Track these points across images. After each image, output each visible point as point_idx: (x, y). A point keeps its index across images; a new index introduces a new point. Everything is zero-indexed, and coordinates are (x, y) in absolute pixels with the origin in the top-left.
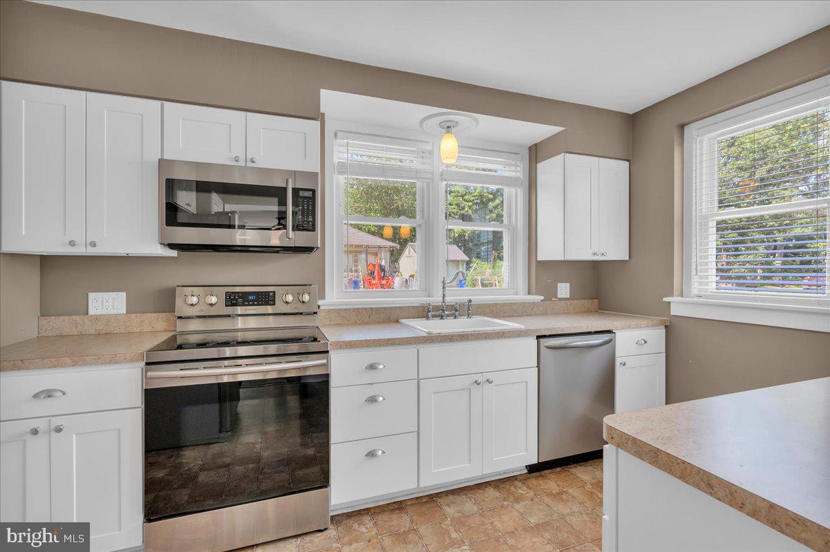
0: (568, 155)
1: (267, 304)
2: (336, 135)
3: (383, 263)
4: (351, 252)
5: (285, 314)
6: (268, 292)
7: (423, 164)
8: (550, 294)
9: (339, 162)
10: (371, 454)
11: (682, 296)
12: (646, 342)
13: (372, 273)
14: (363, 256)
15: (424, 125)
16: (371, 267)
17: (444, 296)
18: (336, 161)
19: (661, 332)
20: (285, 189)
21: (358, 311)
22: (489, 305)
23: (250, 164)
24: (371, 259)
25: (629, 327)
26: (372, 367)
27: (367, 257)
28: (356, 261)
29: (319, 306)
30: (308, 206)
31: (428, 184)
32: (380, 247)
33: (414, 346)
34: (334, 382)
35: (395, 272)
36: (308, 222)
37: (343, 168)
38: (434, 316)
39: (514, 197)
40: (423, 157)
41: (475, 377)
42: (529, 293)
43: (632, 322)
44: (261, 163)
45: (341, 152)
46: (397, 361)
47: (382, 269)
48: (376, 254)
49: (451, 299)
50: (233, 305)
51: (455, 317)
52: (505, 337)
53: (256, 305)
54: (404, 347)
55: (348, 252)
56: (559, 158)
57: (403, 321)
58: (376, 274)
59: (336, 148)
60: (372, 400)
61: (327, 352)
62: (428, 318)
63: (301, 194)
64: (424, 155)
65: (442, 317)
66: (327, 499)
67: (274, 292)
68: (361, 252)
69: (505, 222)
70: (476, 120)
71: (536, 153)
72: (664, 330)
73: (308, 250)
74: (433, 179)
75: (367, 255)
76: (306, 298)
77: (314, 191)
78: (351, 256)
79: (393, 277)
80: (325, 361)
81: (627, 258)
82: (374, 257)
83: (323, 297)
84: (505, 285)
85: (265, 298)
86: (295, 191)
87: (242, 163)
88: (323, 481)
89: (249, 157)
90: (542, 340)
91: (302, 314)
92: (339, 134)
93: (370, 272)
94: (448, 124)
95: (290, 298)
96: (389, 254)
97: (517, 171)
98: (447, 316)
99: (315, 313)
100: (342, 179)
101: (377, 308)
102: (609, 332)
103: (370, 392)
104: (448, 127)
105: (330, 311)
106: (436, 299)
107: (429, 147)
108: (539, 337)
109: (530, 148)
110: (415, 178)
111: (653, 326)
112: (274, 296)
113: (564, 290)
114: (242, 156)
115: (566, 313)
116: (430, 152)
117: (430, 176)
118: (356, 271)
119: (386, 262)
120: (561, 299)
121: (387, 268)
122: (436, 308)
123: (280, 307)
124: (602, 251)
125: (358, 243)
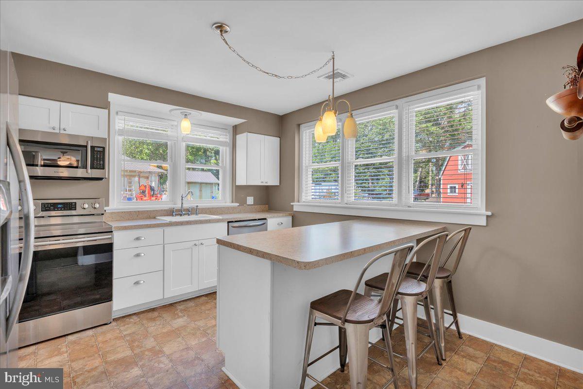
0: (248, 133)
1: (70, 209)
2: (117, 113)
3: (153, 185)
4: (127, 176)
5: (82, 215)
6: (72, 203)
7: (172, 132)
8: (243, 202)
9: (118, 129)
10: (137, 283)
11: (299, 202)
12: (282, 223)
13: (144, 192)
14: (137, 179)
15: (172, 112)
16: (143, 188)
17: (182, 203)
18: (117, 128)
19: (290, 218)
20: (86, 147)
21: (130, 213)
22: (209, 208)
23: (62, 132)
24: (144, 182)
25: (274, 217)
26: (138, 239)
27: (139, 180)
28: (130, 183)
29: (105, 211)
30: (100, 156)
31: (175, 143)
32: (150, 172)
33: (162, 228)
34: (115, 247)
35: (163, 191)
36: (100, 164)
37: (121, 132)
38: (176, 215)
39: (225, 151)
40: (172, 129)
41: (195, 242)
42: (232, 202)
43: (276, 215)
44: (70, 131)
45: (119, 123)
46: (152, 236)
47: (152, 189)
48: (147, 178)
49: (186, 205)
50: (46, 210)
51: (189, 215)
52: (211, 223)
53: (63, 210)
54: (157, 228)
55: (124, 176)
56: (245, 134)
57: (157, 217)
58: (147, 192)
59: (117, 121)
60: (138, 255)
61: (112, 232)
62: (173, 215)
63: (96, 149)
64: (173, 127)
65: (181, 215)
66: (111, 307)
67: (76, 203)
68: (134, 176)
69: (220, 165)
70: (201, 114)
71: (236, 130)
72: (291, 218)
73: (101, 179)
74: (177, 141)
75: (139, 178)
76: (97, 206)
77: (104, 148)
78: (126, 179)
79: (161, 195)
80: (111, 236)
81: (279, 185)
82: (145, 180)
83: (107, 205)
84: (220, 199)
85: (70, 206)
86: (93, 148)
87: (57, 131)
88: (109, 298)
89: (62, 127)
90: (230, 224)
91: (93, 215)
92: (119, 112)
93: (142, 191)
94: (185, 113)
95: (86, 206)
96: (157, 178)
97: (226, 138)
98: (184, 214)
99: (103, 214)
100: (121, 138)
101: (142, 211)
102: (265, 219)
103: (137, 251)
104: (186, 115)
105: (112, 213)
106: (178, 206)
107: (175, 123)
108: (228, 222)
109: (233, 127)
110: (167, 140)
111: (286, 216)
112: (76, 205)
113: (250, 200)
114: (57, 126)
115: (251, 212)
116: (176, 126)
117: (176, 139)
118: (130, 190)
119: (155, 184)
120: (249, 205)
121: (156, 189)
122: (178, 210)
123: (79, 211)
124: (265, 181)
125: (131, 169)
